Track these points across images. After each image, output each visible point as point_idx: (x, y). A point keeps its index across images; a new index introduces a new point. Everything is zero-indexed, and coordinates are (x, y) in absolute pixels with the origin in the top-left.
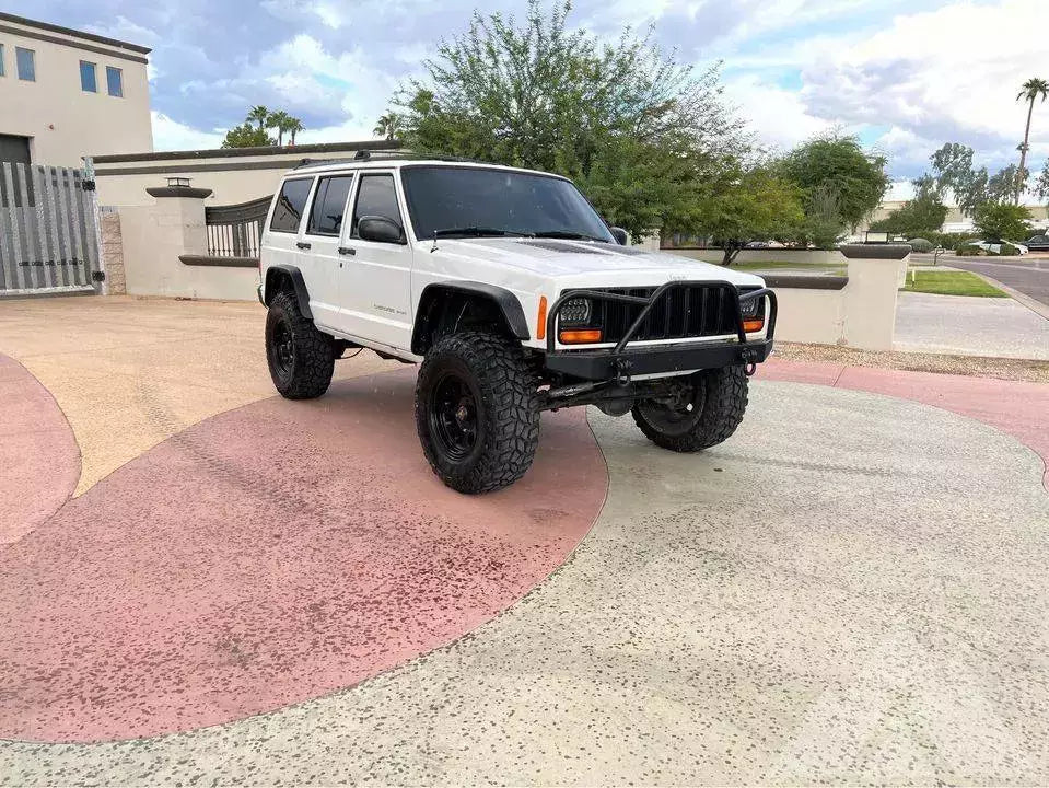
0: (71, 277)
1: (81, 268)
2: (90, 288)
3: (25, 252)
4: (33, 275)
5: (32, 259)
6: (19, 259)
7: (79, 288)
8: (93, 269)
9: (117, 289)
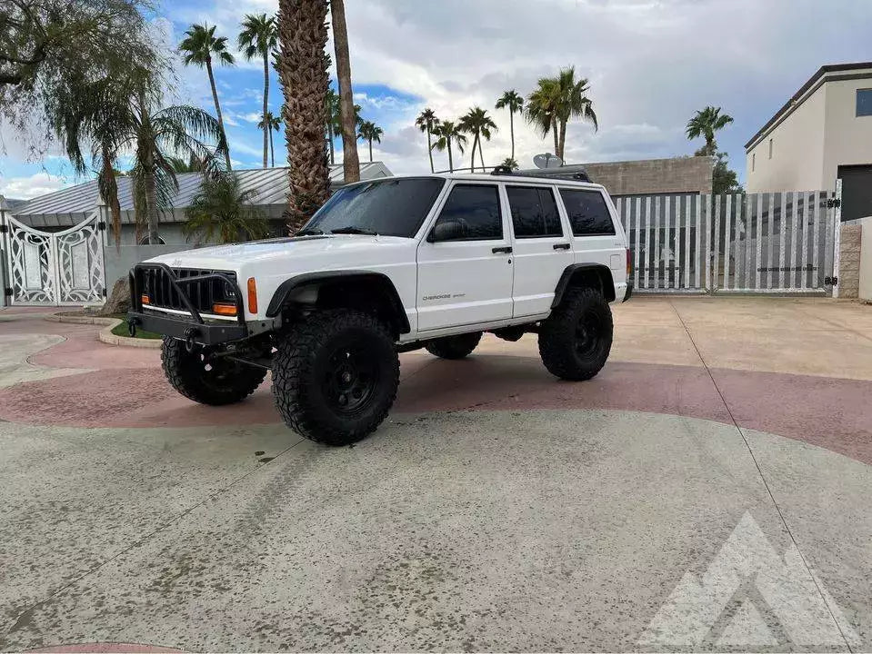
0: (804, 281)
1: (815, 273)
2: (822, 290)
3: (764, 259)
4: (769, 278)
5: (770, 265)
6: (758, 266)
7: (810, 290)
8: (826, 274)
9: (848, 292)
